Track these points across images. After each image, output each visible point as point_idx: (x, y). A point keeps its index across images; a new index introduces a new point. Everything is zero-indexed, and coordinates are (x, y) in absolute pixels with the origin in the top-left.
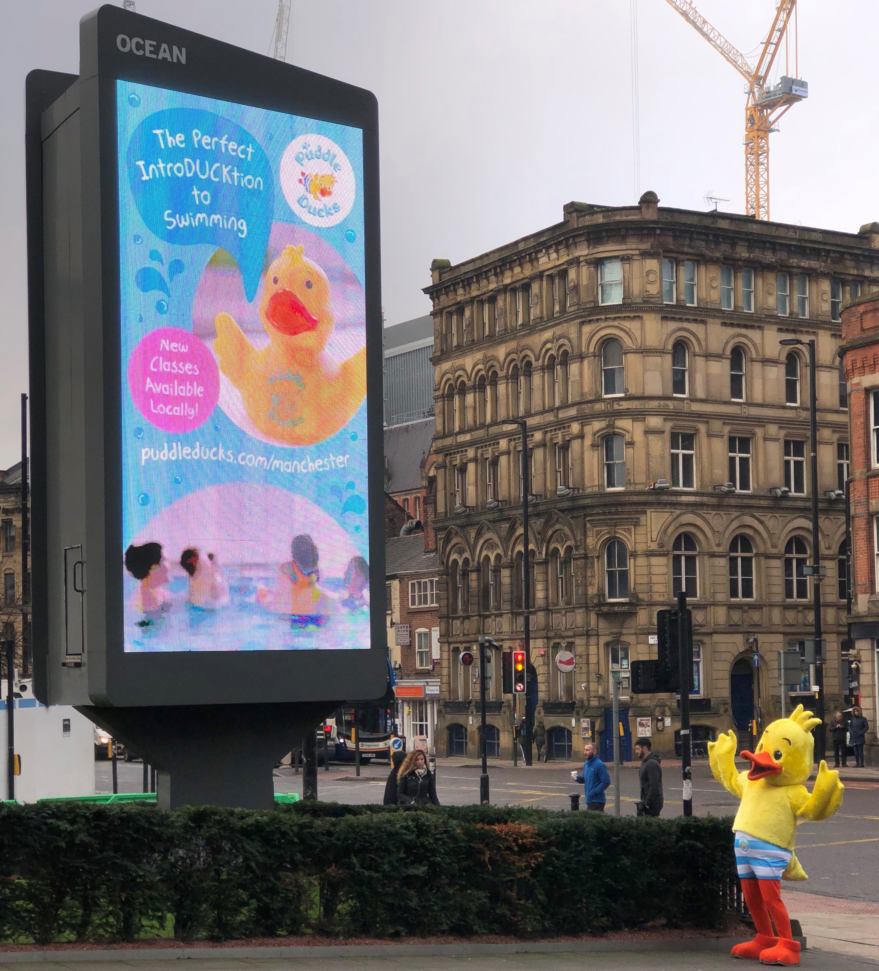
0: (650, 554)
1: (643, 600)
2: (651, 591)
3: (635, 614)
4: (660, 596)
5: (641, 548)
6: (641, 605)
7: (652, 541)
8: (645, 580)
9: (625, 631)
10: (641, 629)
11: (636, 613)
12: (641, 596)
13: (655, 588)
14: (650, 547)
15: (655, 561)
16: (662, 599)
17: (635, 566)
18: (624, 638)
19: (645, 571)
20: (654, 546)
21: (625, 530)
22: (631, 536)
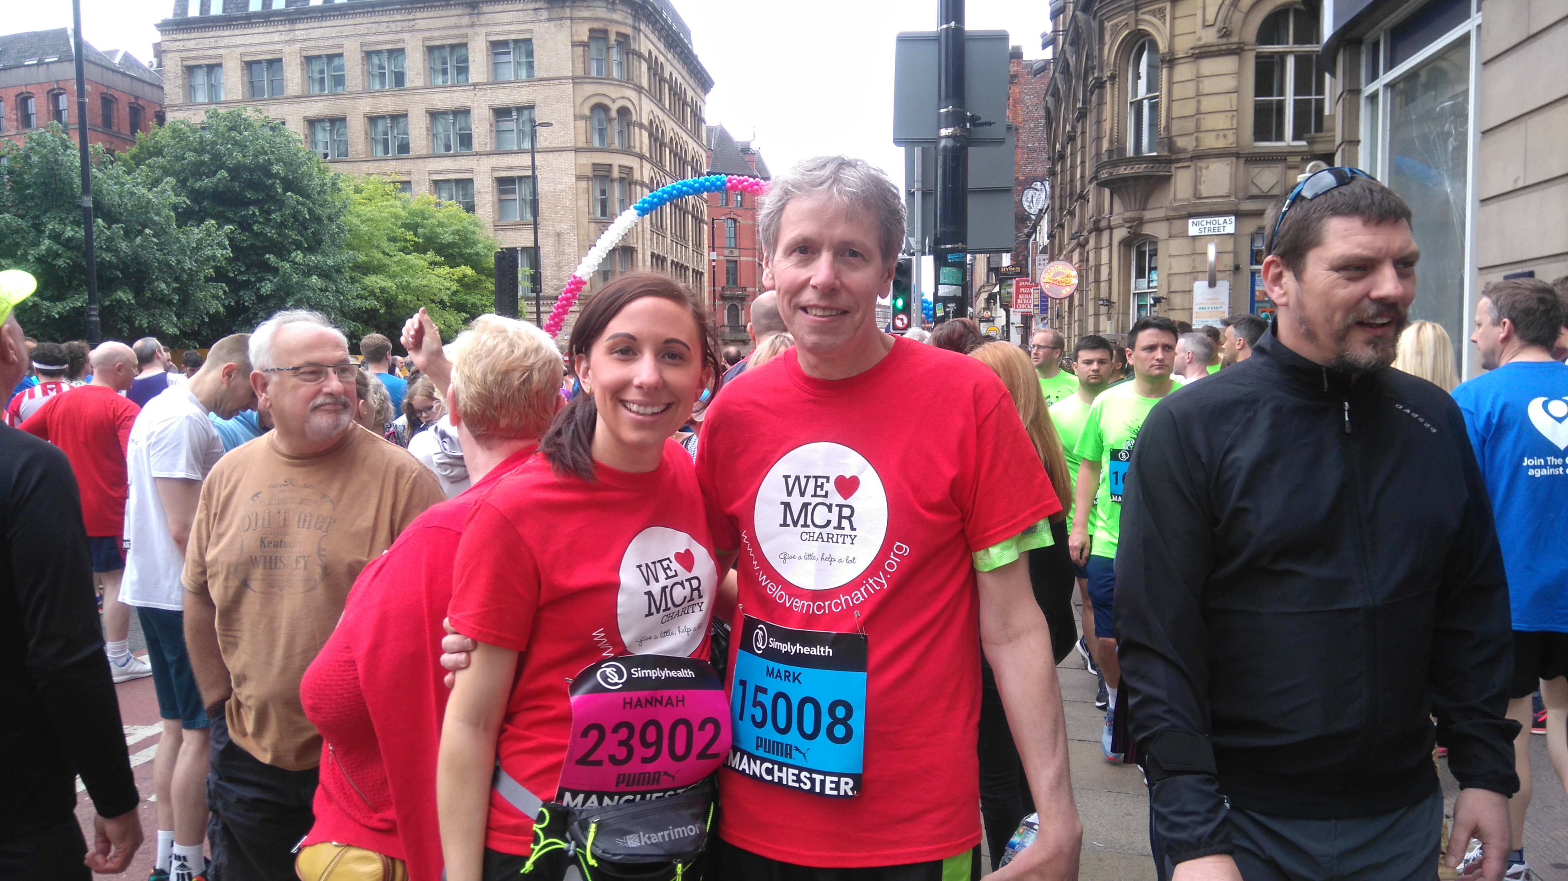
0: (1201, 54)
1: (1184, 150)
2: (1198, 130)
3: (1167, 179)
4: (1218, 137)
5: (1183, 46)
6: (1178, 160)
7: (1206, 26)
8: (1190, 108)
9: (1148, 215)
10: (1175, 209)
11: (1169, 178)
12: (1180, 142)
13: (1209, 123)
14: (1200, 39)
15: (1208, 66)
16: (1221, 144)
17: (1171, 83)
18: (1147, 230)
19: (1190, 90)
20: (1210, 37)
21: (1153, 13)
22: (1164, 23)
